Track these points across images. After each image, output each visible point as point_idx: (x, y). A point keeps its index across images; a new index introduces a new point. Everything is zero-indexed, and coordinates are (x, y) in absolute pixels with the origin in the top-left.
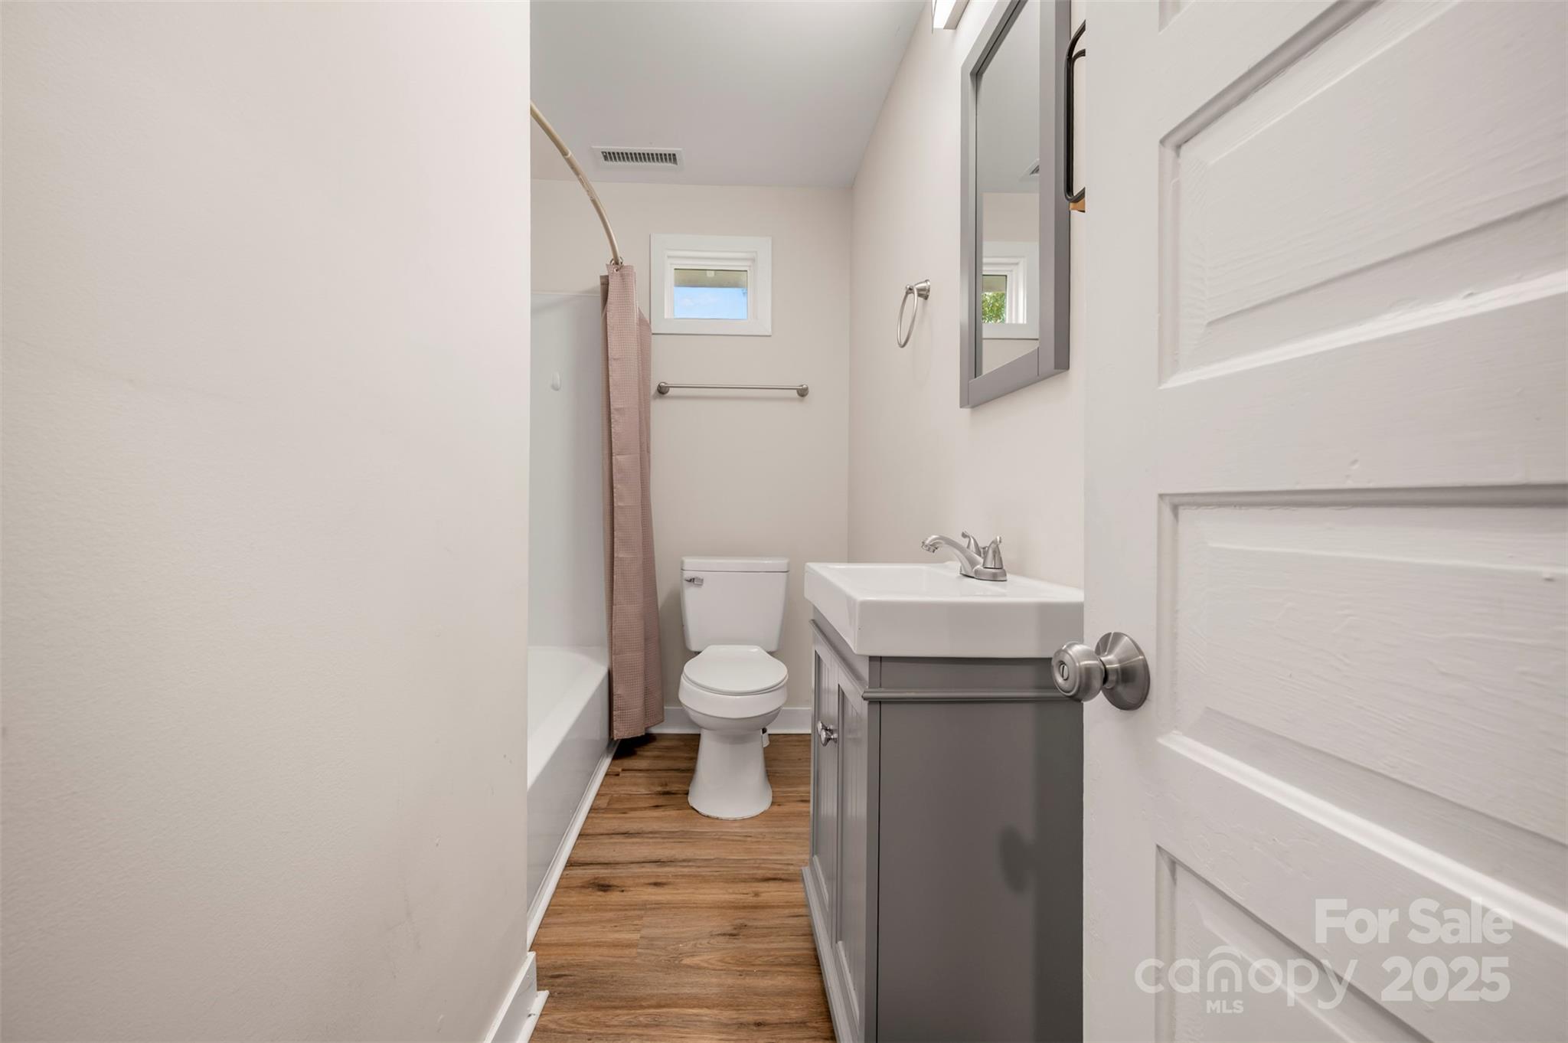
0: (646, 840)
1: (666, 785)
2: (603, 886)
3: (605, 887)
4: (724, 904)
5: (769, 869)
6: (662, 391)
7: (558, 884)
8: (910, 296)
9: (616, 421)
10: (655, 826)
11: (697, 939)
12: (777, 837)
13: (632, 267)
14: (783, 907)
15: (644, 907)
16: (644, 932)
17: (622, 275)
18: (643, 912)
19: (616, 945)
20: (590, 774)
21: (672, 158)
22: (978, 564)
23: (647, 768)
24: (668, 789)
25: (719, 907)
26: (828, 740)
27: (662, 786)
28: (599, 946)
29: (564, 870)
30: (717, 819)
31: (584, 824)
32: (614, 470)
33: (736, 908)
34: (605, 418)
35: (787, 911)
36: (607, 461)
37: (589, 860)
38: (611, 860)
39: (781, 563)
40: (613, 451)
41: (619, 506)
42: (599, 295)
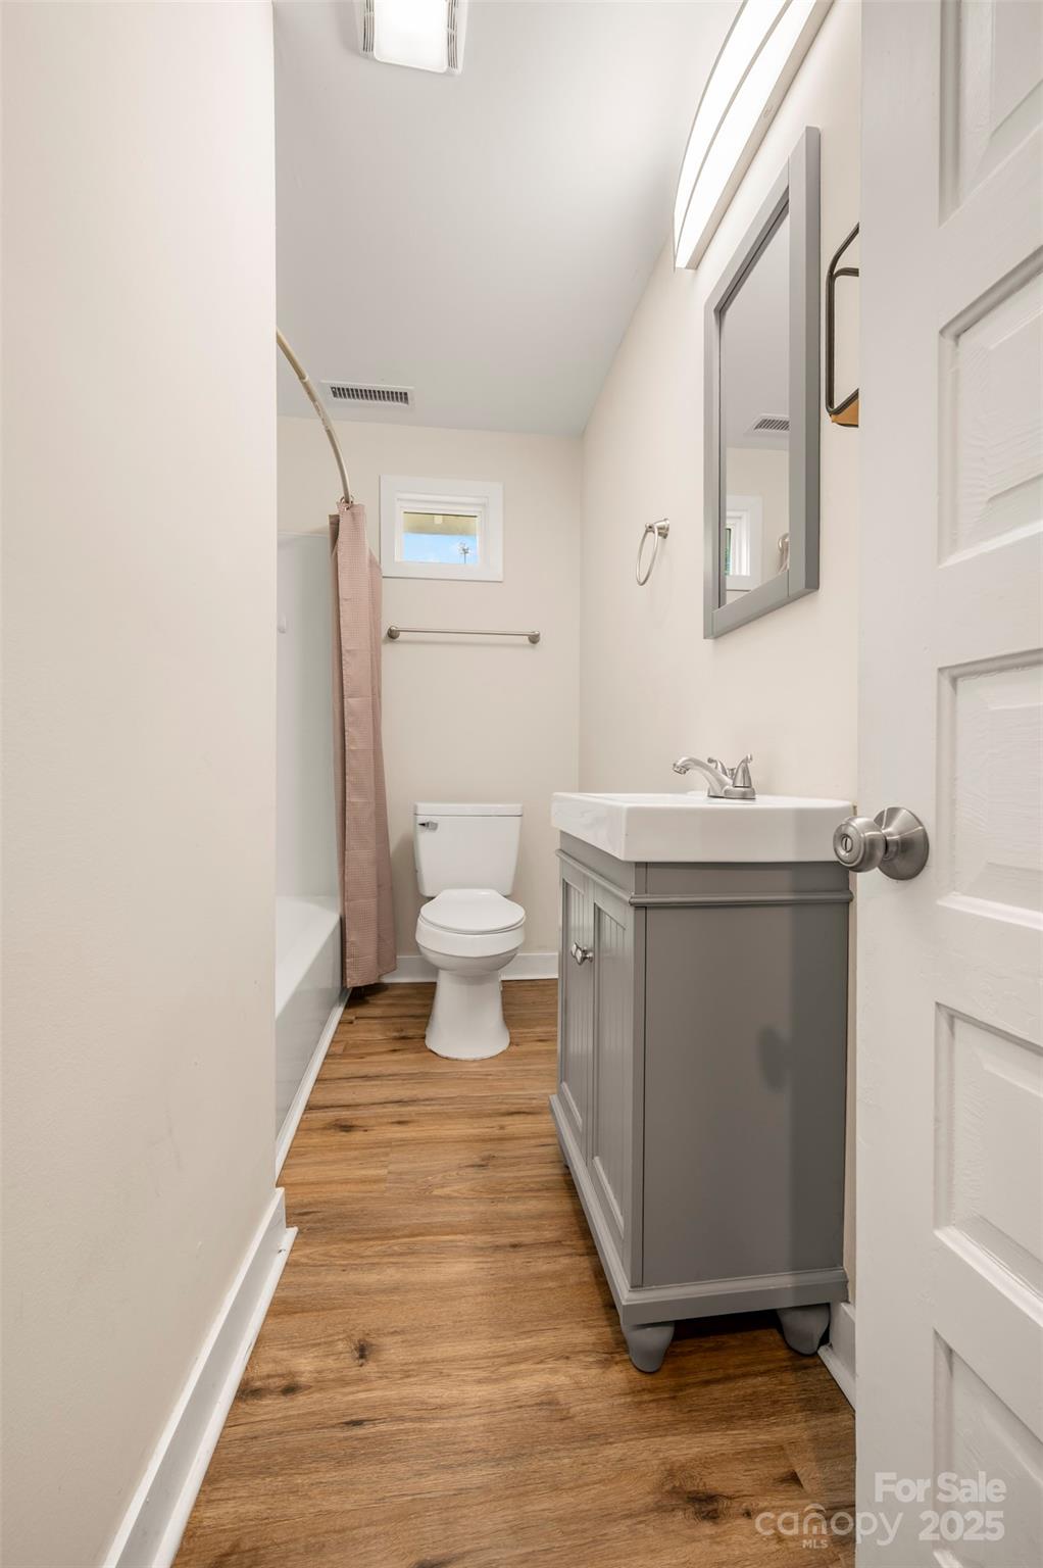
0: (385, 1082)
1: (402, 1030)
2: (345, 1126)
3: (347, 1128)
4: (471, 1138)
5: (513, 1104)
6: (392, 635)
7: (298, 1128)
8: (650, 534)
9: (347, 663)
10: (395, 1069)
11: (445, 1171)
12: (519, 1074)
13: (363, 506)
14: (529, 1138)
15: (388, 1144)
16: (392, 1167)
17: (353, 514)
18: (388, 1149)
19: (363, 1181)
20: (324, 1023)
21: (403, 397)
22: (727, 784)
23: (381, 1015)
24: (403, 1034)
25: (465, 1141)
26: (584, 959)
27: (398, 1031)
28: (347, 1183)
29: (304, 1114)
30: (457, 1060)
31: (320, 1070)
32: (346, 713)
33: (484, 1141)
34: (336, 658)
35: (533, 1142)
36: (338, 705)
37: (328, 1103)
38: (351, 1102)
39: (515, 808)
40: (345, 693)
41: (352, 751)
42: (328, 536)
